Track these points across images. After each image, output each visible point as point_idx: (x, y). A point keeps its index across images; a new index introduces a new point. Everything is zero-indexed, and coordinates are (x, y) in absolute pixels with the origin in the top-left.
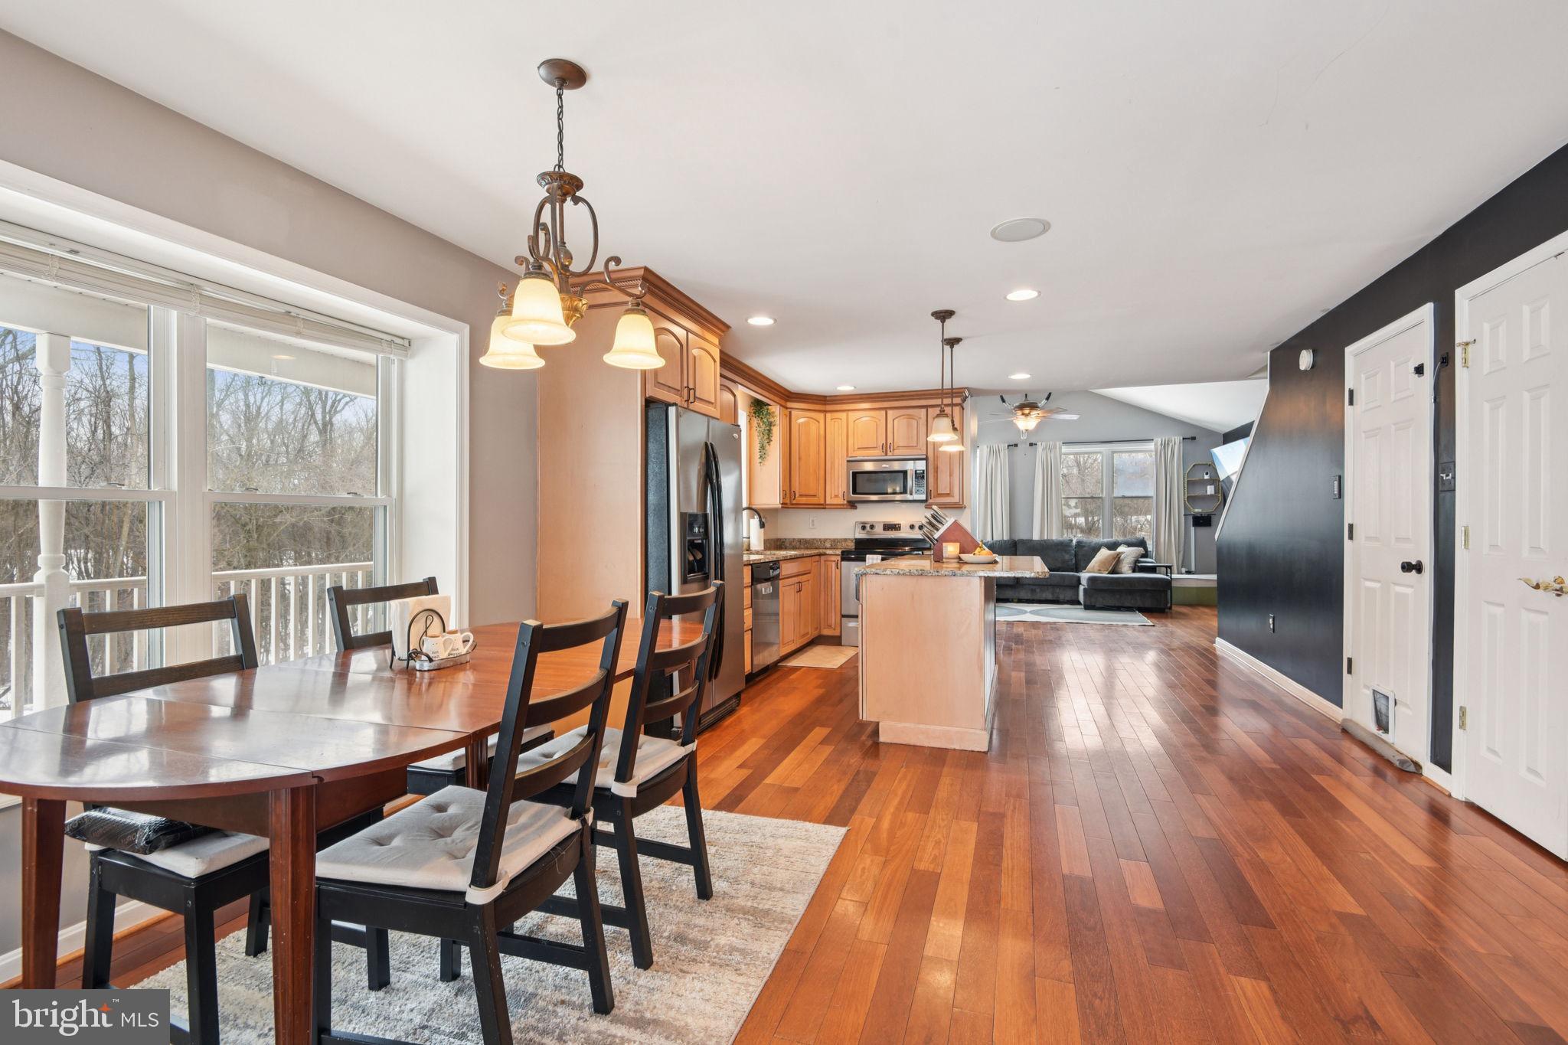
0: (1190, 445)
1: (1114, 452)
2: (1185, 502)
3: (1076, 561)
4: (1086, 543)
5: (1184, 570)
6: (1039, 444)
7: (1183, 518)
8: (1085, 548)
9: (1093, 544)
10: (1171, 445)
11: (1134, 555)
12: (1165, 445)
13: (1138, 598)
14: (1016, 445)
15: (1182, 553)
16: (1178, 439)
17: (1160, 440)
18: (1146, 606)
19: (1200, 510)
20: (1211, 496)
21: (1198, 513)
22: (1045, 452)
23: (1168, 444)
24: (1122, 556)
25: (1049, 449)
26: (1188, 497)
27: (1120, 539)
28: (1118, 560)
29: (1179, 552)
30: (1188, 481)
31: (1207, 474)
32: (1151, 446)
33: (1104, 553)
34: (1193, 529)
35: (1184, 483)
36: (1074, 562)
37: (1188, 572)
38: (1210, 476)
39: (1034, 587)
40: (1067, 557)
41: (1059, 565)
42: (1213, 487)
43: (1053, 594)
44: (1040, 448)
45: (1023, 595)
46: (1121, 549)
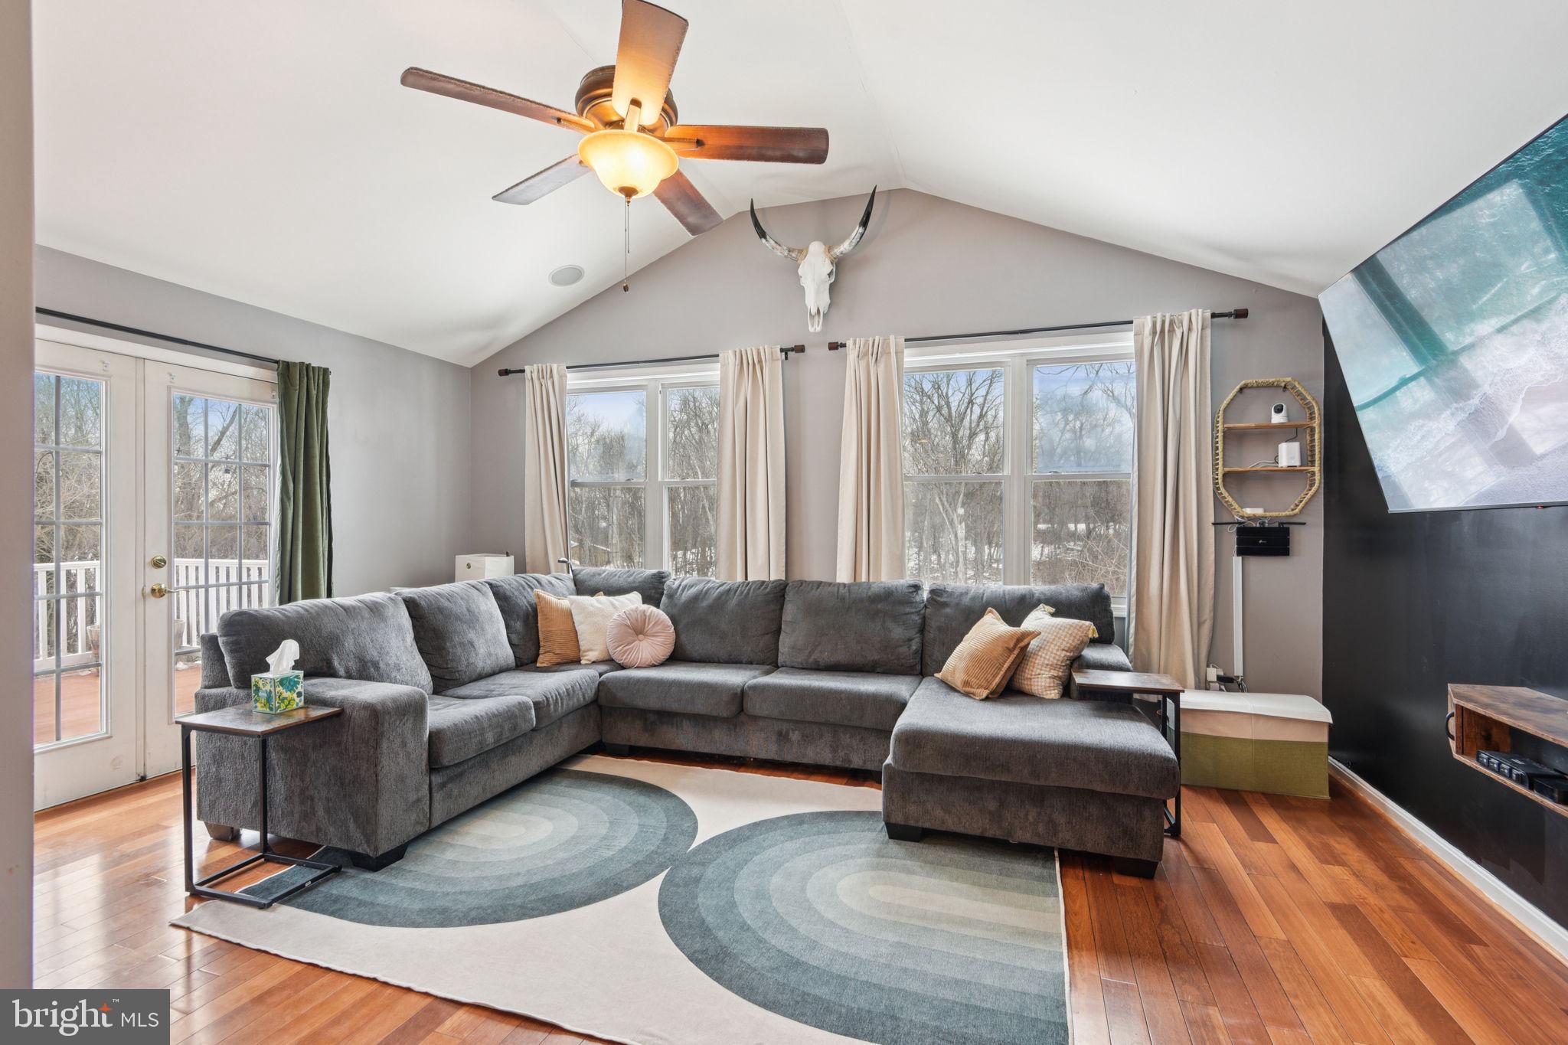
0: (1235, 337)
1: (1032, 363)
2: (1216, 489)
3: (922, 644)
4: (951, 594)
5: (1212, 674)
6: (850, 343)
7: (1210, 532)
8: (948, 610)
9: (966, 600)
10: (1178, 333)
11: (1068, 642)
12: (1162, 334)
13: (1060, 819)
14: (800, 349)
15: (1206, 628)
16: (1199, 315)
17: (1149, 320)
18: (1090, 848)
19: (1259, 511)
20: (1291, 471)
21: (1254, 518)
22: (863, 364)
23: (1172, 331)
24: (1034, 643)
25: (876, 354)
26: (1225, 475)
27: (1038, 588)
28: (1020, 653)
29: (1200, 625)
30: (1227, 433)
31: (1279, 410)
32: (1125, 342)
33: (991, 627)
34: (1237, 561)
35: (1214, 437)
36: (915, 646)
37: (1228, 683)
38: (1288, 416)
39: (784, 727)
40: (898, 632)
41: (872, 655)
42: (1295, 446)
43: (834, 750)
44: (851, 352)
45: (758, 745)
46: (1038, 620)
